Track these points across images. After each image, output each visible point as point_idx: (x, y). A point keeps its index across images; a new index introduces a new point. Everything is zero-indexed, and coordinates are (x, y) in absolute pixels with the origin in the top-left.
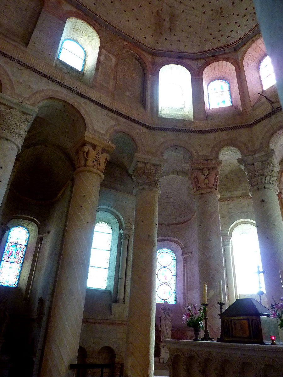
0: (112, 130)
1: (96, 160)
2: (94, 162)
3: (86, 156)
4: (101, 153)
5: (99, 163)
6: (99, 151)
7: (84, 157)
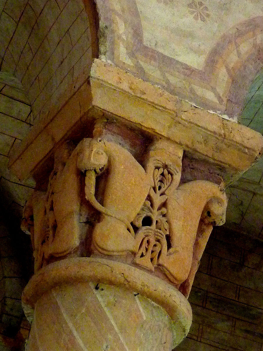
0: (245, 48)
1: (147, 221)
2: (136, 229)
3: (96, 195)
4: (178, 177)
5: (169, 238)
6: (166, 167)
7: (84, 202)
